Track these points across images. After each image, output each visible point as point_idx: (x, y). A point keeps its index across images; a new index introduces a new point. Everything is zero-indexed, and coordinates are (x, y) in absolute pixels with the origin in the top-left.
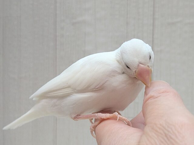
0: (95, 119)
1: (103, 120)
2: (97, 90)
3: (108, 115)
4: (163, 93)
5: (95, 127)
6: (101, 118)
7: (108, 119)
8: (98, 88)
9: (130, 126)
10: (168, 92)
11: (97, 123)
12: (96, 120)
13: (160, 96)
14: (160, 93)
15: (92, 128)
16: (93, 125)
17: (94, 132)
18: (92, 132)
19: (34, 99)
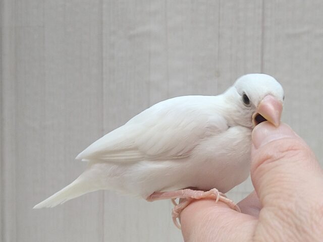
0: (180, 199)
1: (193, 201)
2: (179, 157)
3: (201, 194)
4: (287, 151)
5: (180, 211)
6: (191, 198)
7: (202, 199)
8: (181, 156)
9: (236, 210)
10: (295, 150)
11: (183, 205)
12: (182, 200)
13: (282, 157)
14: (283, 152)
15: (175, 212)
16: (177, 207)
17: (177, 219)
18: (174, 219)
19: (83, 160)
